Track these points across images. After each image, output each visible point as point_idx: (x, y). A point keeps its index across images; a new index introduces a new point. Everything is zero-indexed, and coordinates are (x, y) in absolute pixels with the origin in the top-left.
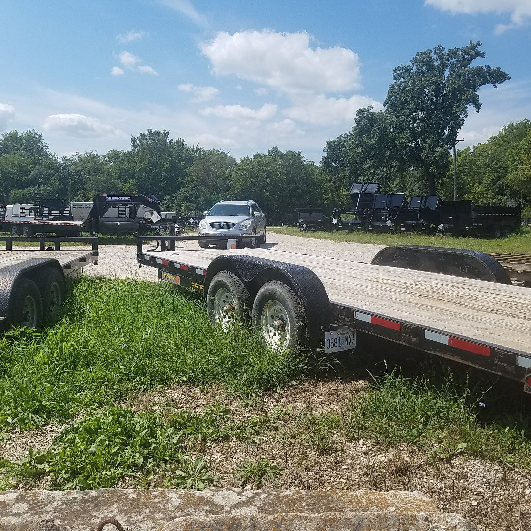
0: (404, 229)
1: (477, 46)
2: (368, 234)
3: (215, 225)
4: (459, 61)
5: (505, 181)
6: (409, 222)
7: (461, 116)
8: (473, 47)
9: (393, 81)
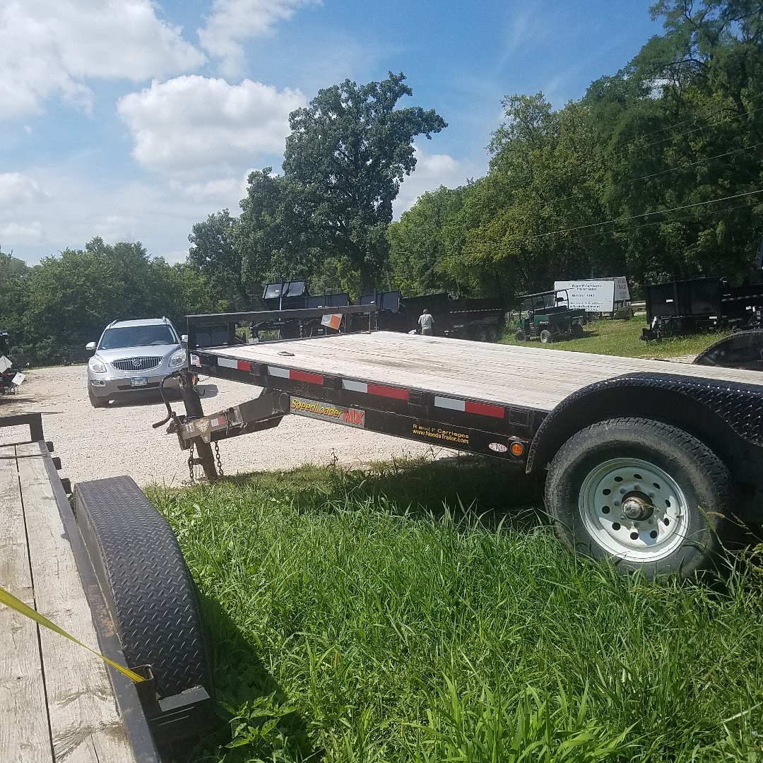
1: (400, 80)
3: (120, 365)
4: (379, 100)
7: (394, 180)
8: (396, 81)
9: (290, 132)
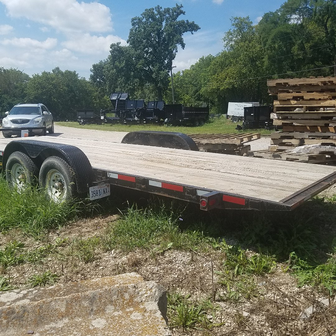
0: (145, 122)
2: (124, 126)
4: (170, 16)
5: (201, 92)
6: (148, 118)
7: (174, 51)
8: (178, 8)
9: (131, 27)
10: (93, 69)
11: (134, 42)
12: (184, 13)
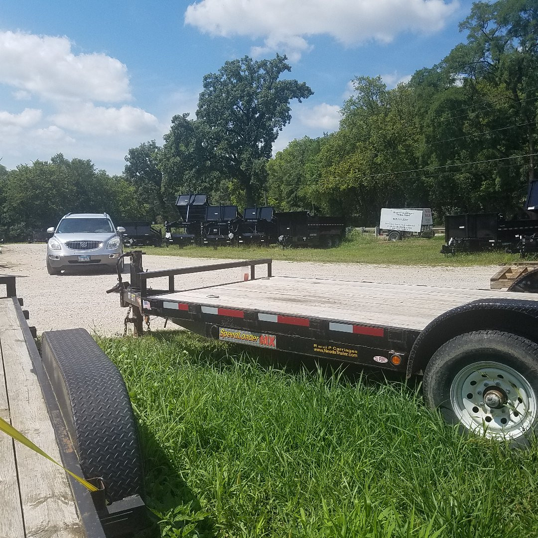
0: (242, 241)
1: (284, 60)
2: (205, 248)
3: (70, 245)
4: (267, 73)
5: (300, 193)
6: (247, 234)
7: (275, 129)
8: (280, 60)
9: (202, 90)
10: (129, 156)
11: (208, 115)
12: (289, 68)
